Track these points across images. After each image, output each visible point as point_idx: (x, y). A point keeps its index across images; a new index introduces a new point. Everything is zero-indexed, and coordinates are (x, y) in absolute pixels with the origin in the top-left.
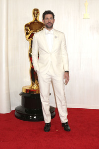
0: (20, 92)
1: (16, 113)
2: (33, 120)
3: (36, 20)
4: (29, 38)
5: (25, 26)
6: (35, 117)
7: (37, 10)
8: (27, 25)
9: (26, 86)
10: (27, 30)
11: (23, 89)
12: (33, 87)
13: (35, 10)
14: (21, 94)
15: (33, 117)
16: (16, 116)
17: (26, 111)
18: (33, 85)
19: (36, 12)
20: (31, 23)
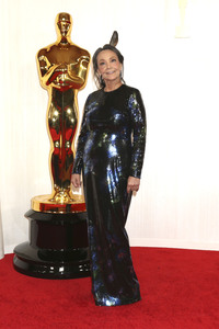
0: (27, 209)
1: (16, 260)
2: (57, 275)
3: (64, 40)
4: (48, 83)
5: (39, 55)
6: (62, 269)
7: (67, 17)
8: (43, 52)
9: (40, 197)
10: (42, 63)
11: (33, 203)
12: (57, 199)
13: (61, 16)
14: (28, 216)
15: (57, 270)
16: (17, 268)
17: (39, 254)
18: (57, 192)
19: (64, 21)
20: (53, 47)
